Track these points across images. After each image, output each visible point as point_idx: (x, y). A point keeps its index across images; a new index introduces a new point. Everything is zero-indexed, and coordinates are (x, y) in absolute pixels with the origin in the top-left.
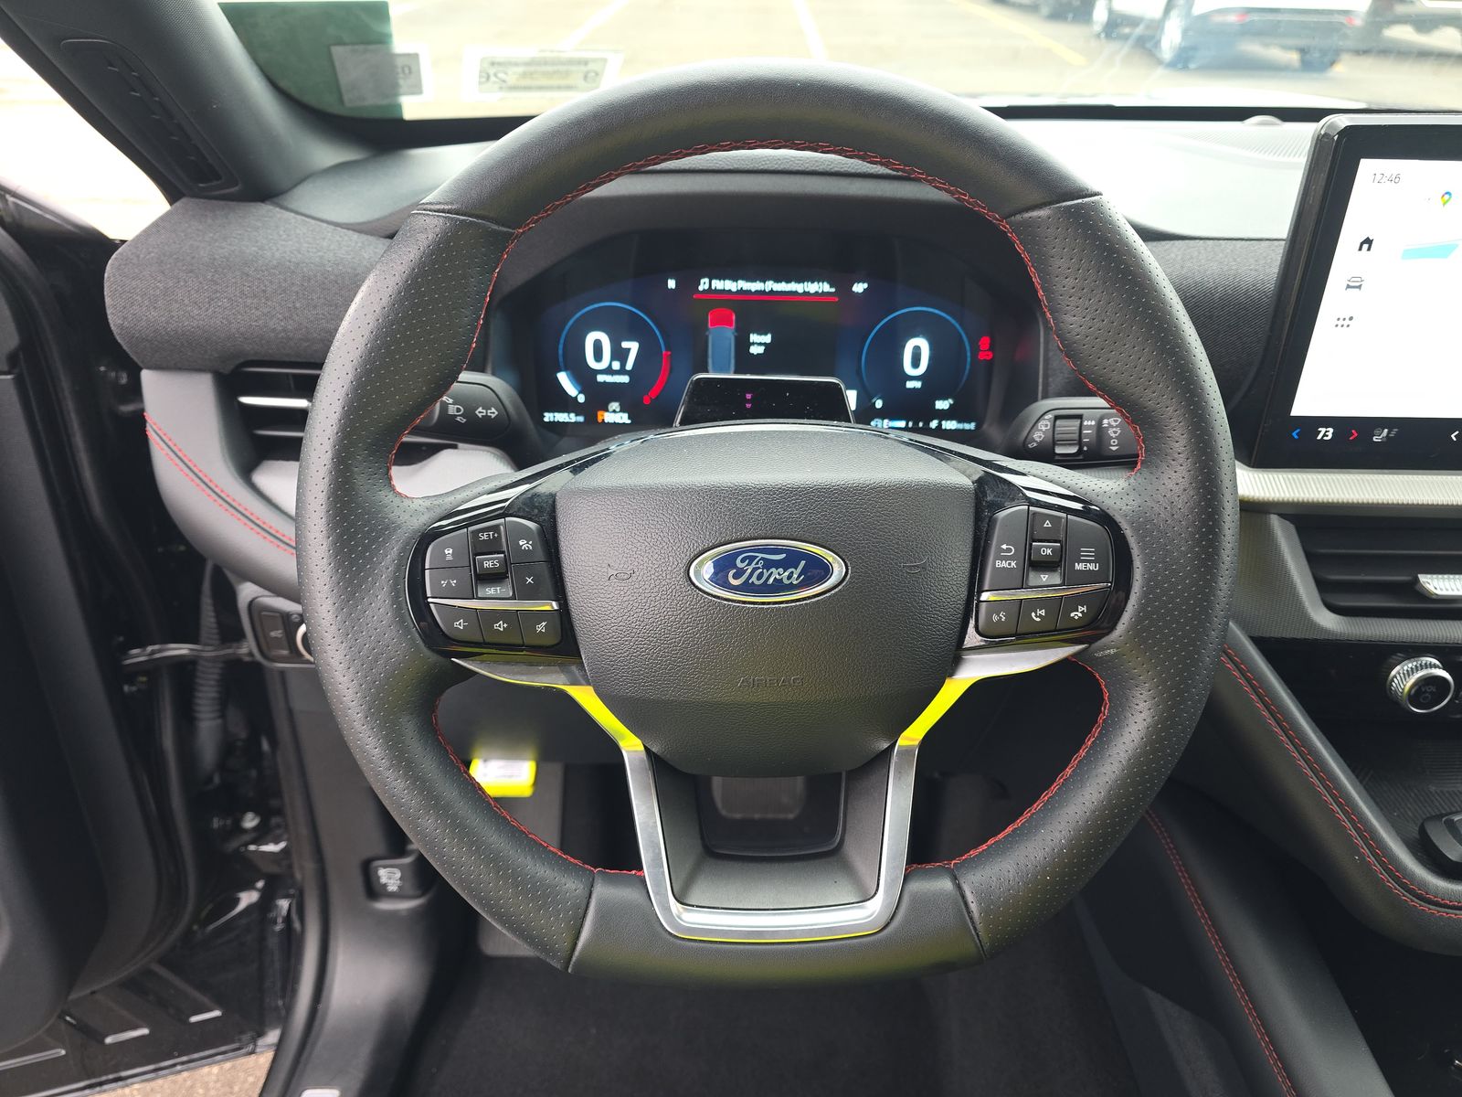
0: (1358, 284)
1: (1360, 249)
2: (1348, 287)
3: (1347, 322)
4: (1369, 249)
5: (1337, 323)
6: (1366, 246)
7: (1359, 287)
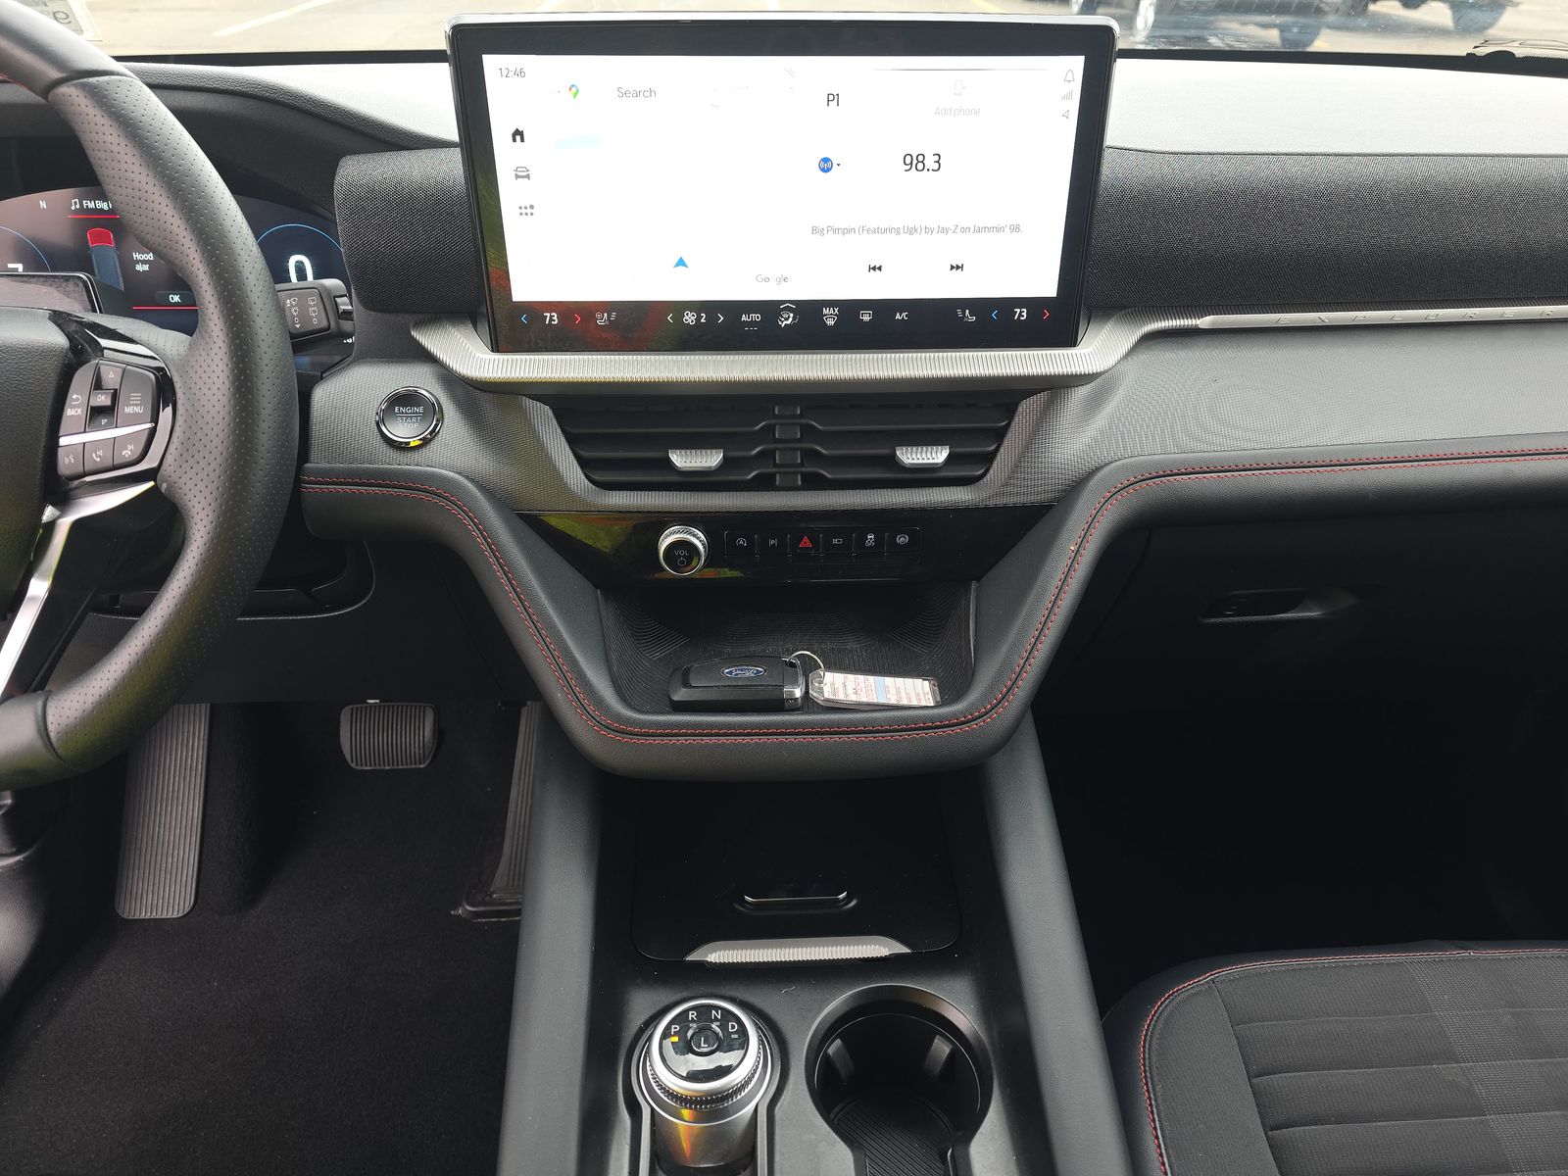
0: (525, 174)
1: (514, 140)
2: (517, 177)
3: (529, 211)
4: (522, 140)
5: (521, 211)
6: (518, 138)
7: (528, 177)
